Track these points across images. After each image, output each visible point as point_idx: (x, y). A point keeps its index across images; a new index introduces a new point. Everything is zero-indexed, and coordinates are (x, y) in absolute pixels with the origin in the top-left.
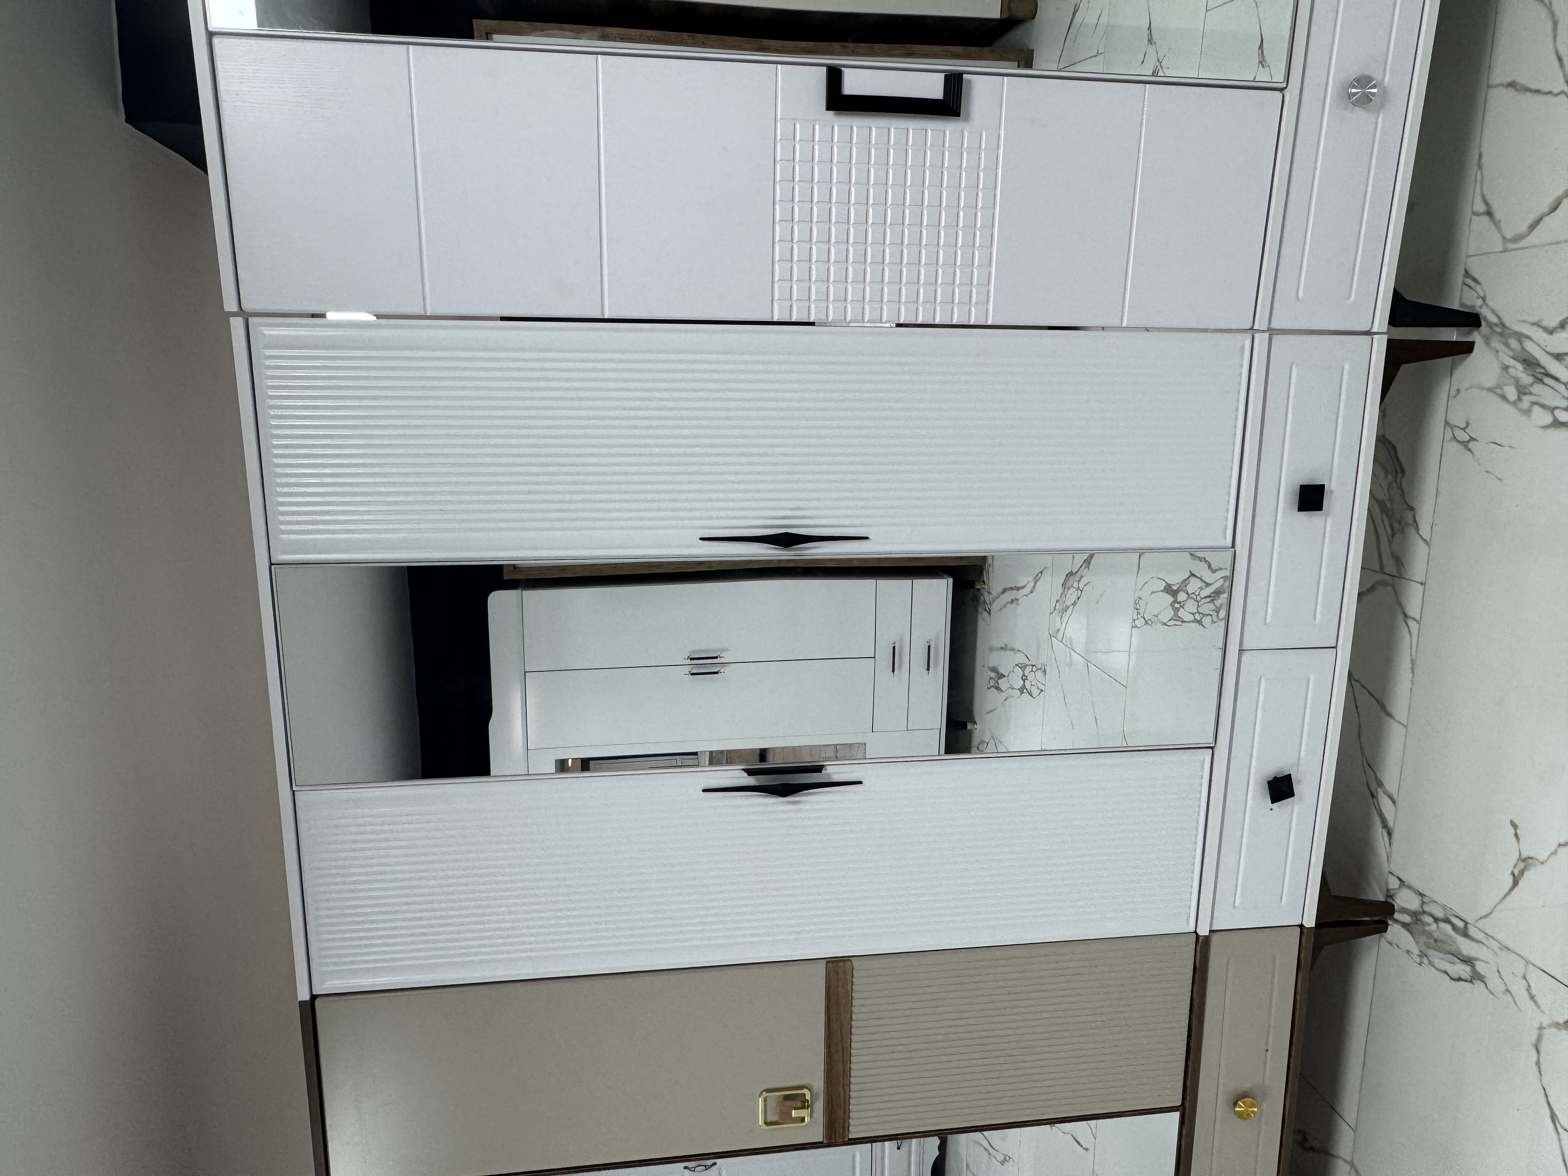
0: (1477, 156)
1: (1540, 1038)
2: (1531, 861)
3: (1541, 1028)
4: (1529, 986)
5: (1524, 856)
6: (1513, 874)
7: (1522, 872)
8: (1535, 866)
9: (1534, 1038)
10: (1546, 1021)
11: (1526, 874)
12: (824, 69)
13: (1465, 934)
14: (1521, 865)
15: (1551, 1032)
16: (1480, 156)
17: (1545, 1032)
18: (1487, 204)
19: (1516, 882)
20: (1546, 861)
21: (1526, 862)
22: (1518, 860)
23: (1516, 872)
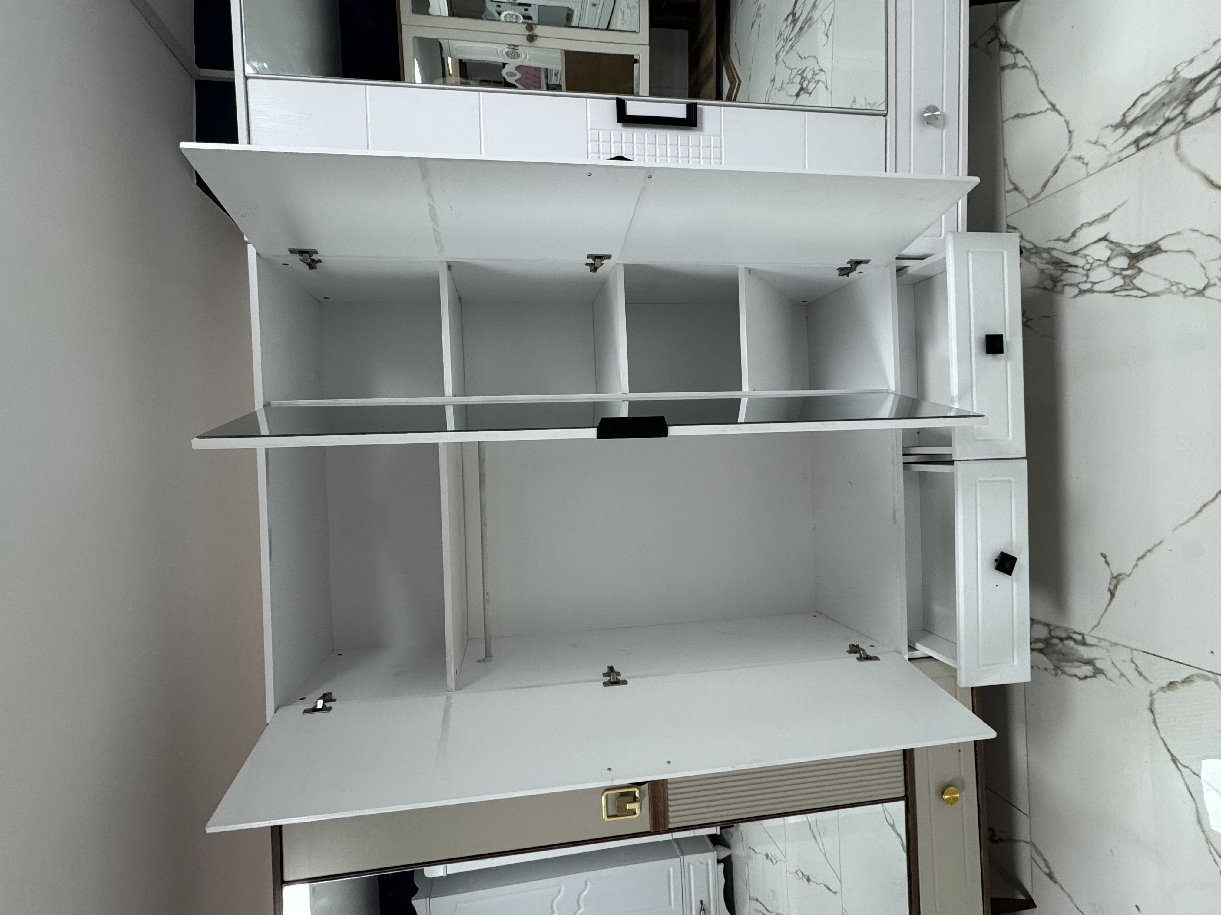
0: (1002, 160)
1: (1152, 703)
2: (1121, 577)
3: (1152, 695)
4: (1136, 666)
5: (1115, 574)
6: (1110, 590)
7: (1116, 587)
8: (1124, 579)
9: (1148, 705)
10: (1154, 688)
11: (1119, 587)
12: (615, 101)
13: (1084, 643)
14: (1114, 582)
15: (1160, 697)
16: (1005, 160)
17: (1155, 697)
18: (1014, 184)
19: (1113, 595)
20: (1132, 573)
21: (1117, 579)
22: (1111, 579)
23: (1112, 588)
